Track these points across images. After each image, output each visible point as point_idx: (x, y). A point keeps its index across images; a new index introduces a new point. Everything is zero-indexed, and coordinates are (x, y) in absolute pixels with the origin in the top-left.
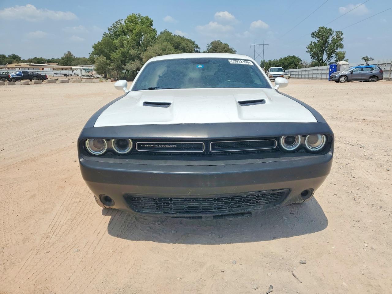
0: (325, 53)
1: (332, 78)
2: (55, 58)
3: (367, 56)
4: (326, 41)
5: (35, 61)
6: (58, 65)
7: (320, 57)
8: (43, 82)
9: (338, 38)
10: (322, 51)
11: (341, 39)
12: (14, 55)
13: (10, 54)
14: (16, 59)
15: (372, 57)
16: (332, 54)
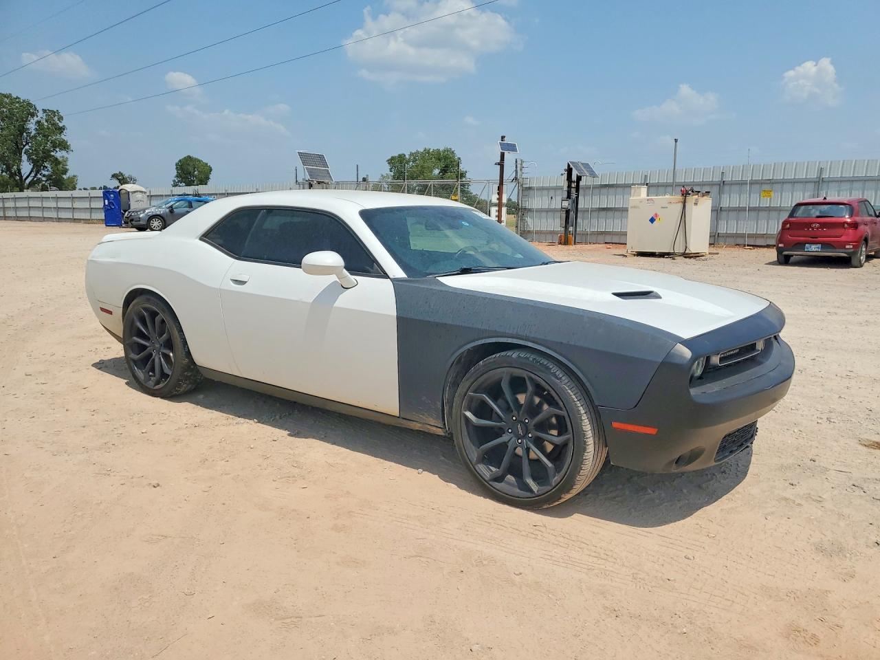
0: (24, 157)
1: (132, 220)
3: (122, 172)
4: (22, 130)
7: (13, 165)
9: (53, 125)
10: (17, 151)
11: (61, 130)
15: (134, 176)
16: (43, 162)
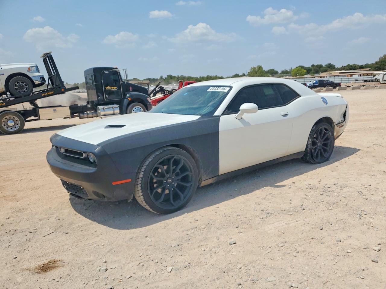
2: (370, 63)
5: (348, 68)
6: (369, 70)
8: (333, 89)
12: (330, 64)
13: (327, 64)
14: (331, 68)
